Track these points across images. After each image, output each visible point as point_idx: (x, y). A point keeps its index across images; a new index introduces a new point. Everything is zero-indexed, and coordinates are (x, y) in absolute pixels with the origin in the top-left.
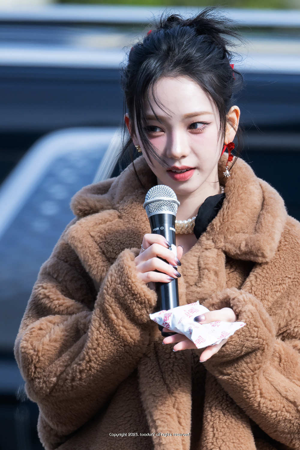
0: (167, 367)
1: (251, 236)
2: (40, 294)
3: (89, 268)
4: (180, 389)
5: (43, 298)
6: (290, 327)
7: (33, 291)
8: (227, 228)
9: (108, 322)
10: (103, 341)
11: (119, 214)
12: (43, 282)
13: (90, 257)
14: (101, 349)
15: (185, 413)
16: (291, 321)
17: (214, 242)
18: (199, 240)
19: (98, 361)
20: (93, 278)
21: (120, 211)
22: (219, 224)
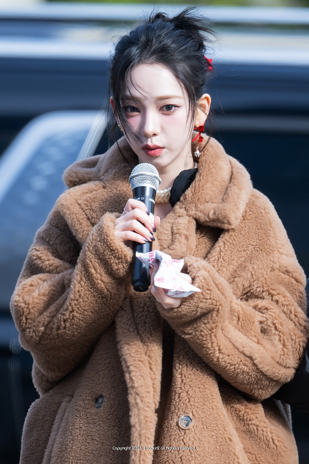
0: (140, 320)
1: (219, 205)
2: (34, 255)
3: (76, 232)
4: (151, 338)
5: (36, 259)
6: (253, 287)
7: (29, 253)
8: (197, 198)
9: (88, 276)
10: (84, 293)
11: (104, 185)
12: (37, 245)
13: (77, 222)
14: (83, 300)
15: (156, 360)
16: (254, 282)
17: (186, 210)
18: (173, 209)
19: (80, 310)
20: (79, 240)
21: (104, 182)
22: (191, 195)
